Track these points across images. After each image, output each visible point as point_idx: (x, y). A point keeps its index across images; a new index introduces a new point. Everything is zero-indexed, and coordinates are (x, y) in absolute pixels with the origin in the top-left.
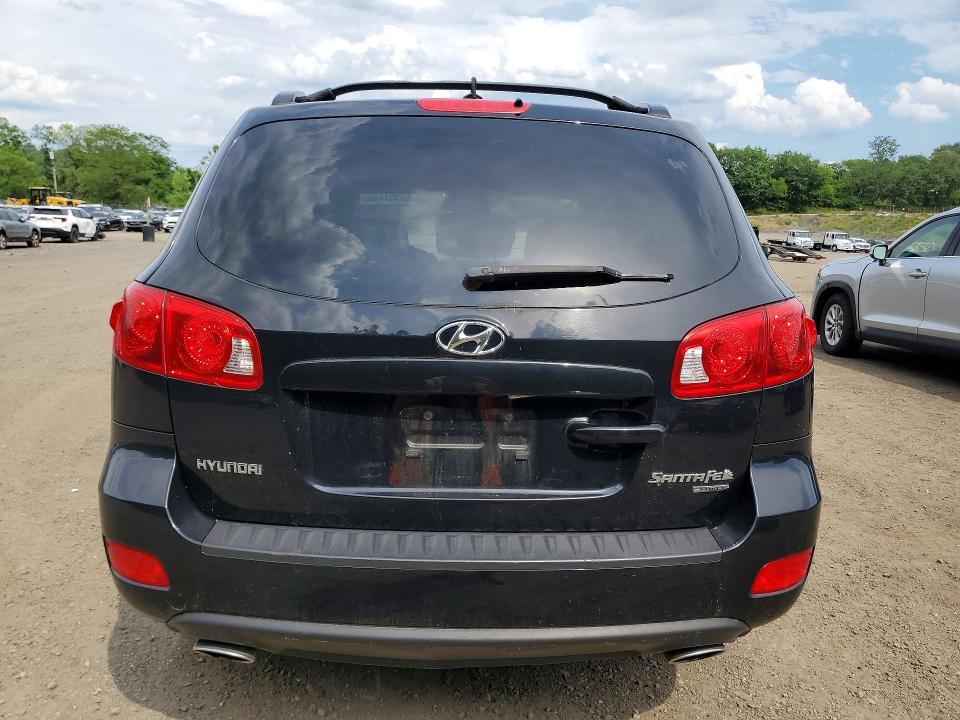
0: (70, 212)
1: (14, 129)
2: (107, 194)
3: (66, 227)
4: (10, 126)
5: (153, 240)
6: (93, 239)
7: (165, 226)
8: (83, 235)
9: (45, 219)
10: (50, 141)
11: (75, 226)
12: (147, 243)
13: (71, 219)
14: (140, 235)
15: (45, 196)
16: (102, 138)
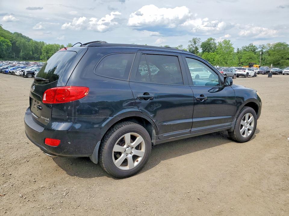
0: (247, 69)
1: (255, 46)
2: (276, 63)
3: (245, 73)
4: (253, 46)
5: (271, 77)
6: (253, 77)
7: (283, 73)
8: (250, 75)
9: (240, 71)
10: (263, 49)
11: (248, 73)
12: (269, 78)
13: (247, 71)
14: (267, 75)
15: (253, 65)
16: (278, 46)
